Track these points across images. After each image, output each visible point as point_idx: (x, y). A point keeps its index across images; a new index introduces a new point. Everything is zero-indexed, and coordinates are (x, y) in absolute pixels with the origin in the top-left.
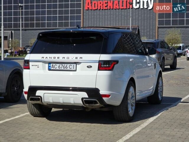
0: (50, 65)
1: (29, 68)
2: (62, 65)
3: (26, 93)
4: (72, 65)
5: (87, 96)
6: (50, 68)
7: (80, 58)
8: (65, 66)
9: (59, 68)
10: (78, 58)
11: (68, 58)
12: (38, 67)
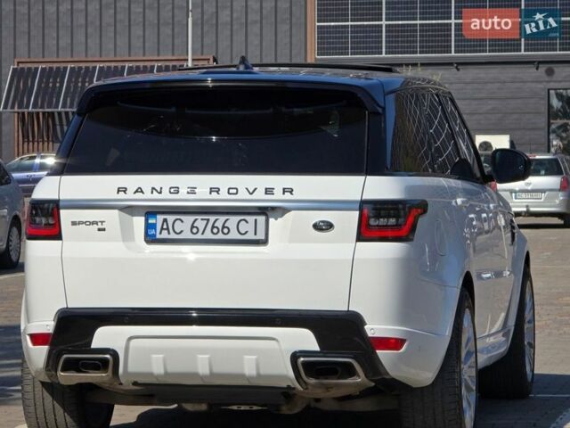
0: (151, 221)
1: (57, 236)
2: (208, 220)
3: (38, 339)
4: (251, 219)
5: (315, 347)
6: (152, 232)
7: (284, 191)
8: (219, 224)
9: (195, 230)
10: (275, 191)
11: (231, 191)
12: (99, 230)
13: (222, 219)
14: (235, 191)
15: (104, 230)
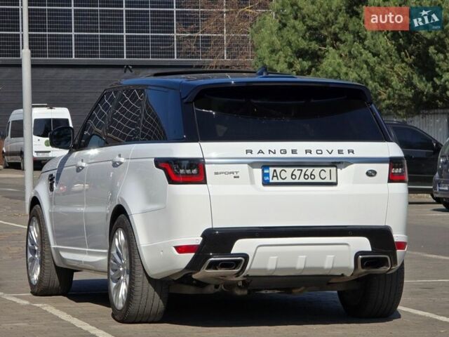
0: (266, 171)
1: (204, 182)
2: (302, 170)
4: (327, 169)
6: (266, 178)
7: (349, 151)
8: (309, 173)
9: (294, 177)
10: (344, 152)
11: (318, 152)
12: (235, 177)
13: (310, 170)
14: (320, 152)
15: (238, 177)
